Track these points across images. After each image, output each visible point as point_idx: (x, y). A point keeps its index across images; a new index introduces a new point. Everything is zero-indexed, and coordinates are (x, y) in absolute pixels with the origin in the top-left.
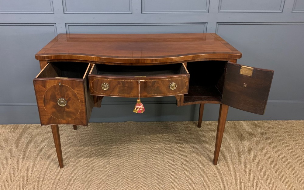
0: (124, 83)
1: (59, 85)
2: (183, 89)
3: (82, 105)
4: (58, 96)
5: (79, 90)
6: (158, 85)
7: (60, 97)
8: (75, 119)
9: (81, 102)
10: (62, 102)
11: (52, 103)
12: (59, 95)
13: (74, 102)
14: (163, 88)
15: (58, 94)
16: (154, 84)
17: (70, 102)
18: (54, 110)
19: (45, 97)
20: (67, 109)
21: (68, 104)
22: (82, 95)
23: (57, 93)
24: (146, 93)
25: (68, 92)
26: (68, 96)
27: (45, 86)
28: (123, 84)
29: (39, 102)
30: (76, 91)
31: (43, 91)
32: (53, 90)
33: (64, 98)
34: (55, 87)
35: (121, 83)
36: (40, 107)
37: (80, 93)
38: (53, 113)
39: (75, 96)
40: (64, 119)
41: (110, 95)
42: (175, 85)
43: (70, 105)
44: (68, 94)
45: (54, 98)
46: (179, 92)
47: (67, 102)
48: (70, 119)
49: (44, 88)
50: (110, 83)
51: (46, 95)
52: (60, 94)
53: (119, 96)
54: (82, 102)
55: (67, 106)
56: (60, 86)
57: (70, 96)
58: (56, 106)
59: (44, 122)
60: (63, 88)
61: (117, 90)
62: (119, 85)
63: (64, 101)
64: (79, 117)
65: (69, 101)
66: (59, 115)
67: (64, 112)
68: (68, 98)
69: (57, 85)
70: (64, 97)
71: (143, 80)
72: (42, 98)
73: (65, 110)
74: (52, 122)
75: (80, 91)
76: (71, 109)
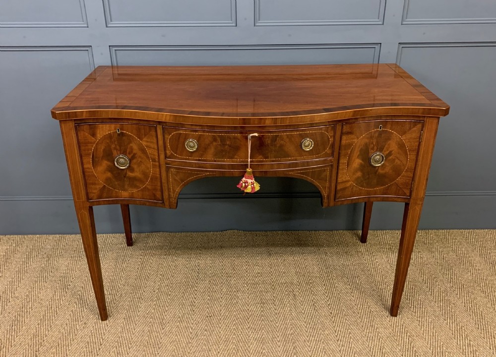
0: (223, 139)
1: (116, 132)
2: (325, 149)
3: (154, 166)
4: (115, 151)
5: (149, 140)
6: (282, 142)
7: (119, 152)
8: (142, 190)
9: (152, 161)
10: (122, 162)
11: (105, 164)
12: (117, 150)
13: (141, 161)
14: (290, 148)
15: (115, 148)
16: (276, 140)
17: (135, 161)
18: (109, 175)
19: (95, 154)
20: (130, 174)
21: (132, 166)
22: (154, 148)
23: (113, 146)
24: (261, 156)
25: (131, 145)
26: (132, 152)
27: (94, 135)
28: (221, 141)
29: (85, 161)
30: (144, 143)
31: (91, 143)
32: (108, 141)
33: (126, 155)
34: (110, 136)
35: (219, 139)
36: (85, 170)
37: (152, 145)
38: (108, 180)
39: (143, 151)
40: (125, 190)
41: (199, 160)
42: (311, 143)
43: (135, 167)
44: (132, 149)
45: (109, 156)
46: (318, 154)
47: (130, 160)
48: (135, 191)
49: (93, 138)
50: (199, 139)
51: (96, 149)
52: (118, 147)
53: (215, 161)
54: (154, 160)
55: (130, 168)
56: (119, 135)
57: (134, 152)
58: (113, 169)
59: (93, 194)
60: (124, 138)
61: (212, 151)
62: (215, 143)
63: (125, 160)
64: (148, 187)
65: (133, 159)
66: (116, 183)
67: (125, 179)
68: (132, 155)
69: (113, 132)
70: (124, 153)
71: (256, 134)
72: (89, 154)
73: (127, 175)
74: (105, 195)
75: (151, 142)
76: (137, 174)
